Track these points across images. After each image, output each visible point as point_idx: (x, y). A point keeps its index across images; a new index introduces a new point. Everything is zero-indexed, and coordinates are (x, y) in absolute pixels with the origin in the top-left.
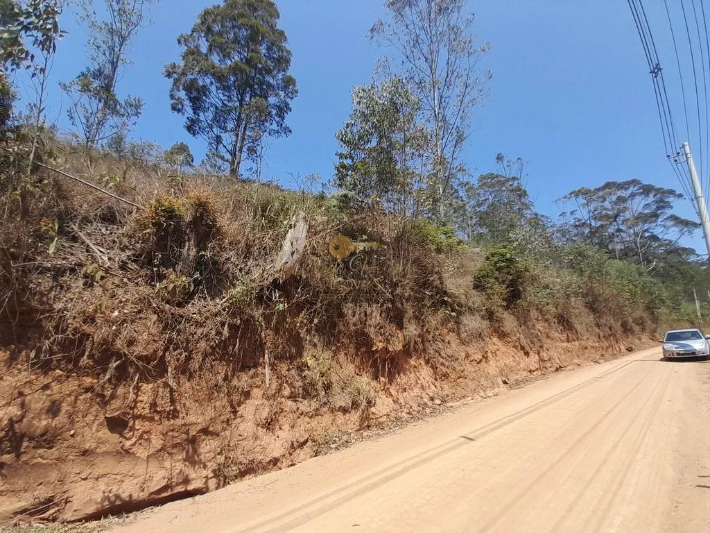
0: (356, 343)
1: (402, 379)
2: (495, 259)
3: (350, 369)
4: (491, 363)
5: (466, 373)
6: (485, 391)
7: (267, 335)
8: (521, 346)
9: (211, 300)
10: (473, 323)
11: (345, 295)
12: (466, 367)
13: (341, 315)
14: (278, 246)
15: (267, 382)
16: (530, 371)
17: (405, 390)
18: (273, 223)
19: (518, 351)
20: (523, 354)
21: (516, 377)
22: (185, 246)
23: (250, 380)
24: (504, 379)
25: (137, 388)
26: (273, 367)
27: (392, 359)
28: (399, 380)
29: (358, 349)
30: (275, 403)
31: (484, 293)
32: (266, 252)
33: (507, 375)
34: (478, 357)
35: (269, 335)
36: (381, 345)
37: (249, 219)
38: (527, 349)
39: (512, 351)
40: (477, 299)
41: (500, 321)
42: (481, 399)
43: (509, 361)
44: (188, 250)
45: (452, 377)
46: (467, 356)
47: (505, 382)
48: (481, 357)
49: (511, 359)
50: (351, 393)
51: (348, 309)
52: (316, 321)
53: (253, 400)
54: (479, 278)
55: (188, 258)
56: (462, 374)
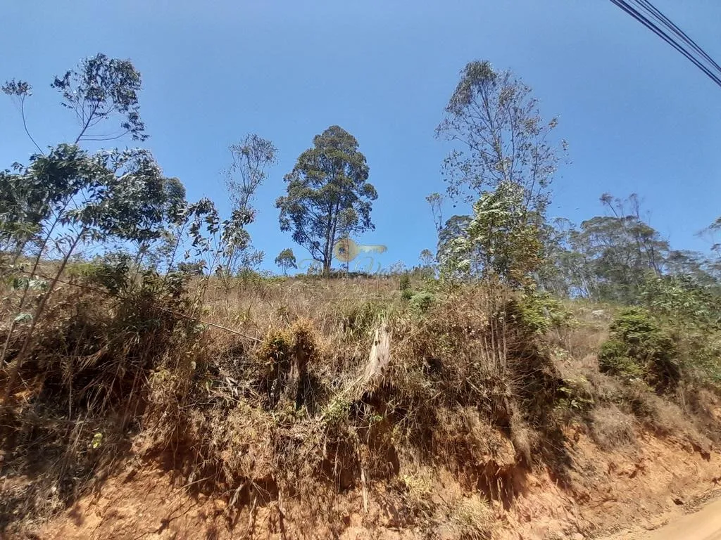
0: (457, 455)
1: (522, 502)
2: (624, 329)
3: (455, 488)
4: (652, 476)
5: (614, 492)
6: (648, 518)
7: (362, 451)
8: (694, 445)
9: (311, 418)
10: (611, 418)
11: (437, 399)
12: (612, 484)
13: (435, 422)
14: (365, 356)
15: (366, 507)
16: (715, 480)
17: (528, 519)
18: (360, 333)
19: (692, 455)
20: (700, 457)
21: (694, 492)
22: (290, 370)
23: (349, 505)
24: (676, 497)
25: (256, 512)
26: (370, 487)
27: (504, 476)
28: (518, 504)
29: (461, 463)
30: (375, 533)
31: (618, 377)
32: (356, 362)
33: (680, 492)
34: (629, 467)
35: (363, 451)
36: (487, 458)
37: (340, 334)
38: (705, 449)
39: (681, 455)
40: (609, 386)
41: (653, 413)
42: (644, 530)
43: (680, 470)
44: (293, 373)
45: (595, 499)
46: (612, 467)
47: (678, 502)
48: (634, 468)
49: (683, 465)
50: (459, 523)
51: (442, 413)
52: (409, 430)
53: (353, 528)
54: (604, 357)
55: (293, 381)
56: (610, 495)
